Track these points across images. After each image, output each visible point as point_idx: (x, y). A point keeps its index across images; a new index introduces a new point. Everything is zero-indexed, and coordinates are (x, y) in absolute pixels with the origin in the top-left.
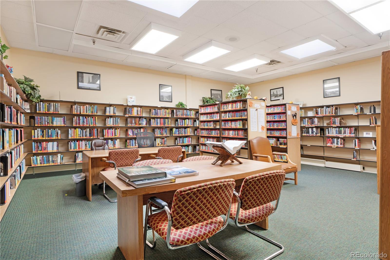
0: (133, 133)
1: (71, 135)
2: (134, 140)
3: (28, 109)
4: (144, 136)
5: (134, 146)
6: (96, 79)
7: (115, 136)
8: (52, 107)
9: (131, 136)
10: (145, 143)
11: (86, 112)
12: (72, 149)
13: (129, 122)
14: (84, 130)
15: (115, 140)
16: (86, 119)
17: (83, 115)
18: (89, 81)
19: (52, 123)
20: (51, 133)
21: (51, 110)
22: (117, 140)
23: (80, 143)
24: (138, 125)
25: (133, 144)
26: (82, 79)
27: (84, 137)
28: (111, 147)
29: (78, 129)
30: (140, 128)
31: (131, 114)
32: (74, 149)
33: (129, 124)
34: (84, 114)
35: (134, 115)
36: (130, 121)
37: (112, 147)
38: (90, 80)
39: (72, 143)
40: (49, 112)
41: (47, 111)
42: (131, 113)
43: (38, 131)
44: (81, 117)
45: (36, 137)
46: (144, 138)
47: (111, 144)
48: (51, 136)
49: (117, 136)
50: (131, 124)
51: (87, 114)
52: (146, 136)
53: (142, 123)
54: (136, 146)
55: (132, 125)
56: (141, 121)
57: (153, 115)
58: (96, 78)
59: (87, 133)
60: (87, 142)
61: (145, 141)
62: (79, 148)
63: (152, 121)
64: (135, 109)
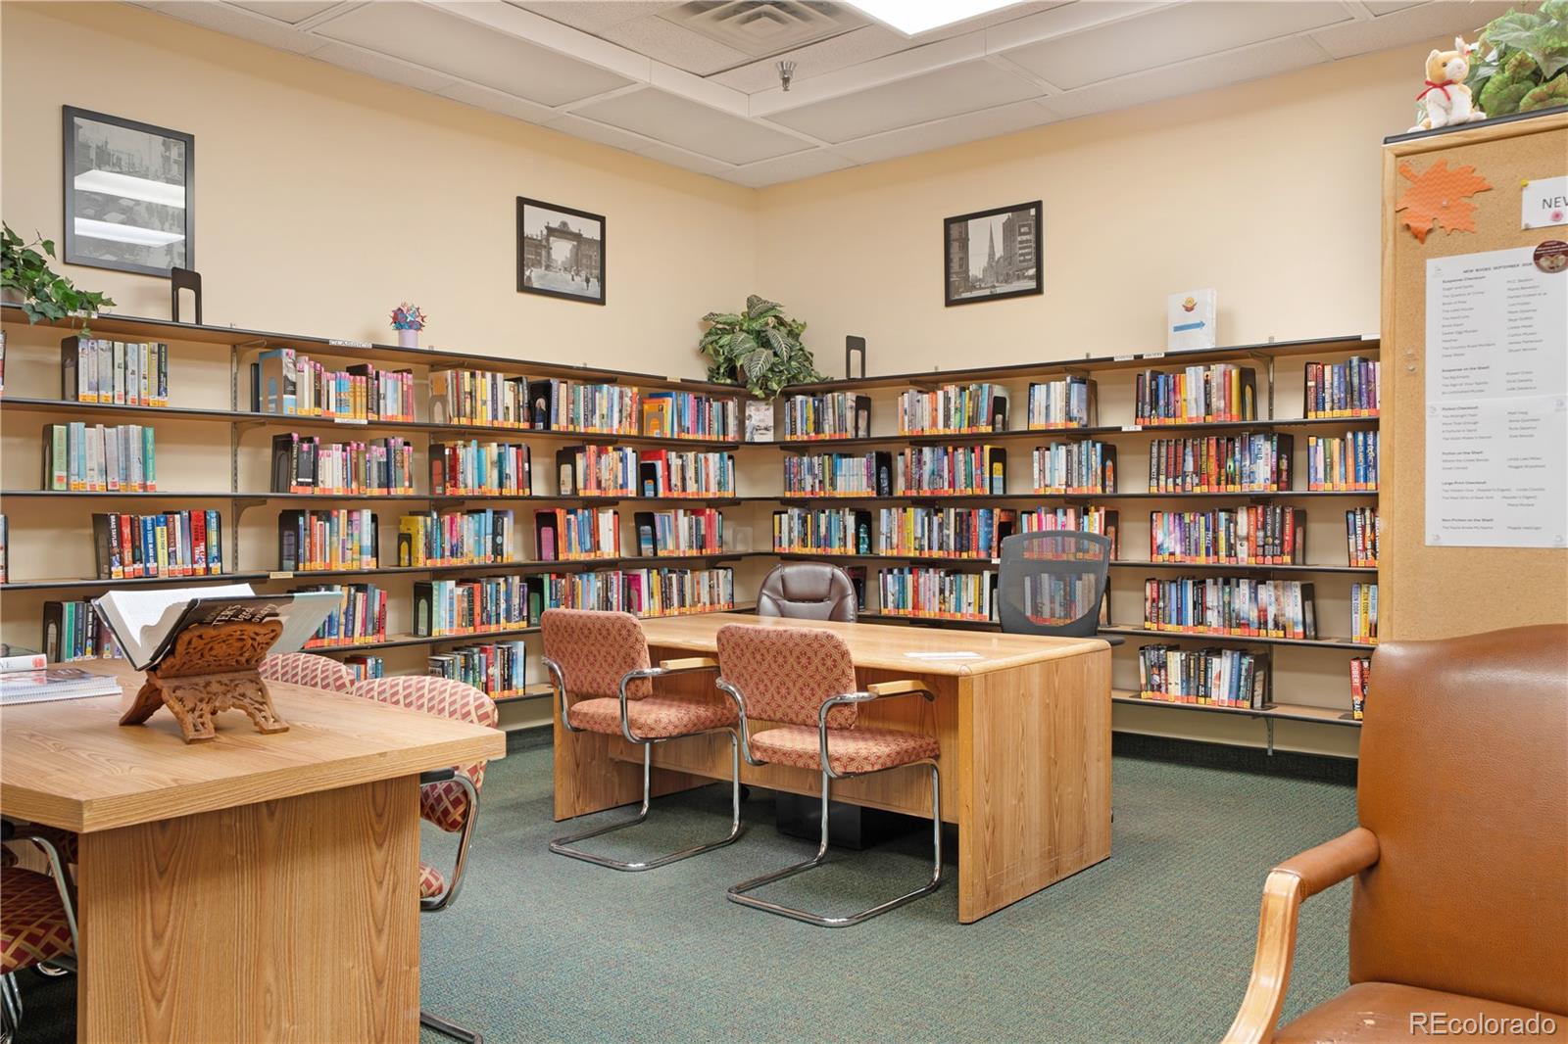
0: (1185, 538)
1: (891, 537)
2: (1190, 582)
3: (766, 429)
4: (1260, 559)
5: (1190, 622)
6: (1021, 234)
7: (1080, 555)
8: (830, 410)
9: (1172, 554)
10: (1263, 612)
11: (947, 425)
12: (890, 605)
13: (1163, 467)
14: (936, 515)
15: (1074, 577)
16: (946, 458)
17: (933, 442)
18: (989, 255)
19: (833, 484)
20: (827, 528)
21: (826, 427)
22: (1085, 577)
23: (921, 580)
24: (1219, 484)
25: (1180, 611)
26: (961, 255)
27: (936, 554)
28: (1053, 615)
29: (913, 509)
30: (1231, 505)
31: (1167, 416)
32: (898, 608)
33: (1163, 478)
34: (935, 432)
35: (1191, 419)
36: (1163, 460)
37: (1057, 615)
38: (996, 250)
39: (889, 577)
40: (822, 437)
41: (812, 434)
42: (1167, 404)
43: (791, 518)
44: (926, 451)
45: (785, 543)
46: (1259, 576)
47: (1052, 601)
48: (828, 541)
49: (1091, 552)
50: (1170, 480)
51: (952, 430)
52: (1278, 560)
53: (1246, 470)
54: (1201, 628)
55: (1175, 484)
56: (1238, 456)
57: (1328, 406)
58: (1022, 230)
59: (946, 532)
60: (947, 579)
61: (1266, 593)
62: (916, 606)
63: (1320, 449)
64: (1193, 377)
